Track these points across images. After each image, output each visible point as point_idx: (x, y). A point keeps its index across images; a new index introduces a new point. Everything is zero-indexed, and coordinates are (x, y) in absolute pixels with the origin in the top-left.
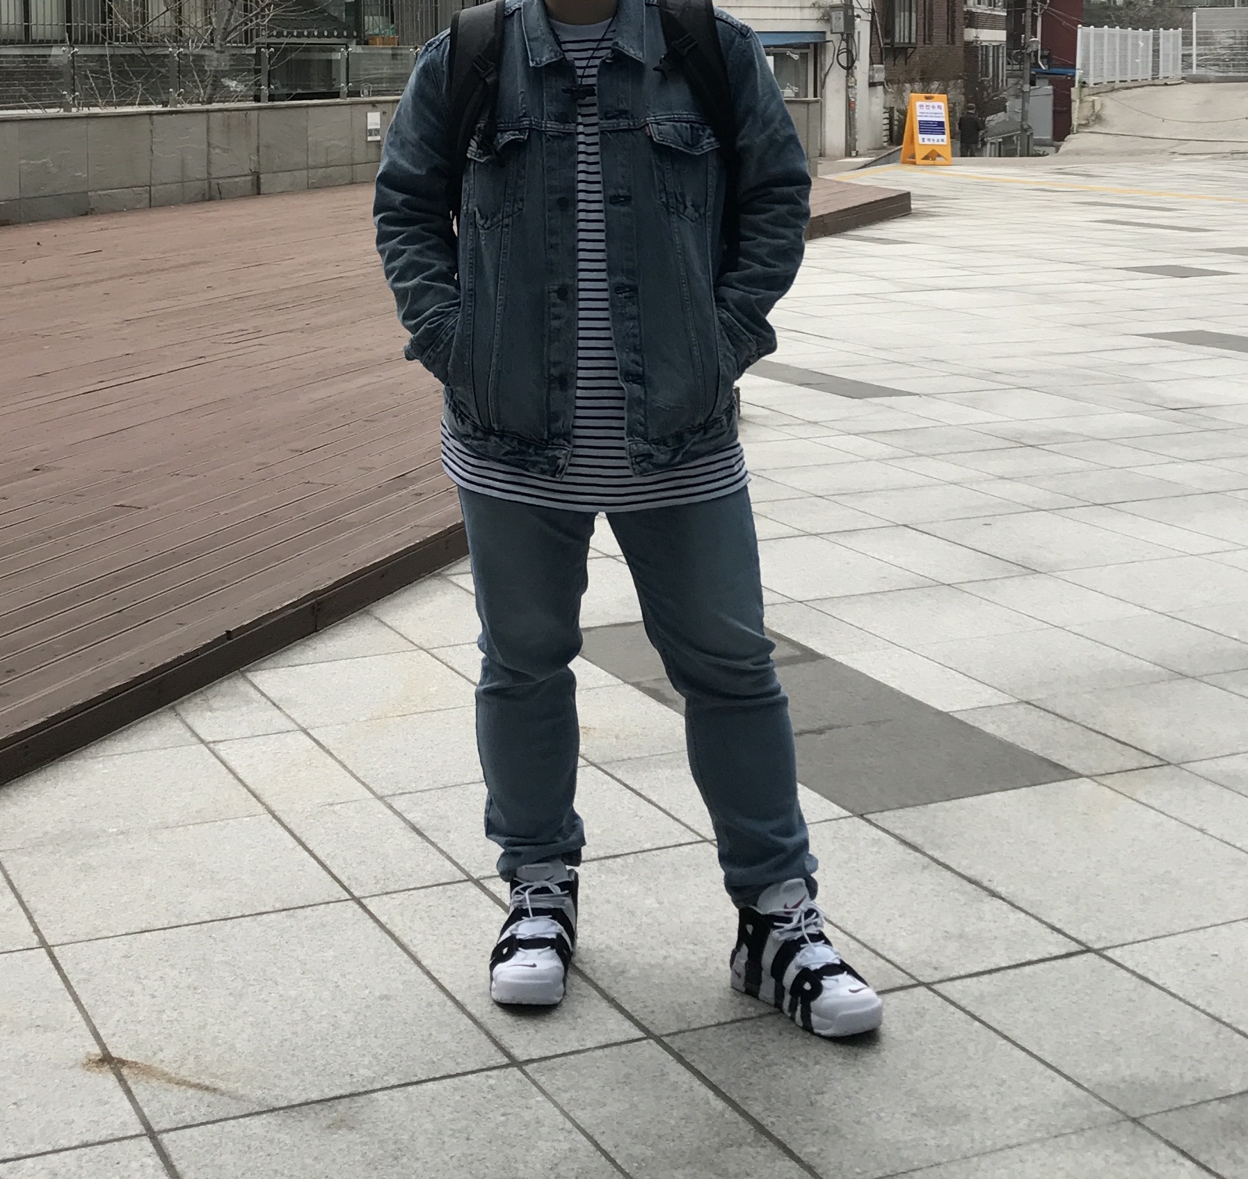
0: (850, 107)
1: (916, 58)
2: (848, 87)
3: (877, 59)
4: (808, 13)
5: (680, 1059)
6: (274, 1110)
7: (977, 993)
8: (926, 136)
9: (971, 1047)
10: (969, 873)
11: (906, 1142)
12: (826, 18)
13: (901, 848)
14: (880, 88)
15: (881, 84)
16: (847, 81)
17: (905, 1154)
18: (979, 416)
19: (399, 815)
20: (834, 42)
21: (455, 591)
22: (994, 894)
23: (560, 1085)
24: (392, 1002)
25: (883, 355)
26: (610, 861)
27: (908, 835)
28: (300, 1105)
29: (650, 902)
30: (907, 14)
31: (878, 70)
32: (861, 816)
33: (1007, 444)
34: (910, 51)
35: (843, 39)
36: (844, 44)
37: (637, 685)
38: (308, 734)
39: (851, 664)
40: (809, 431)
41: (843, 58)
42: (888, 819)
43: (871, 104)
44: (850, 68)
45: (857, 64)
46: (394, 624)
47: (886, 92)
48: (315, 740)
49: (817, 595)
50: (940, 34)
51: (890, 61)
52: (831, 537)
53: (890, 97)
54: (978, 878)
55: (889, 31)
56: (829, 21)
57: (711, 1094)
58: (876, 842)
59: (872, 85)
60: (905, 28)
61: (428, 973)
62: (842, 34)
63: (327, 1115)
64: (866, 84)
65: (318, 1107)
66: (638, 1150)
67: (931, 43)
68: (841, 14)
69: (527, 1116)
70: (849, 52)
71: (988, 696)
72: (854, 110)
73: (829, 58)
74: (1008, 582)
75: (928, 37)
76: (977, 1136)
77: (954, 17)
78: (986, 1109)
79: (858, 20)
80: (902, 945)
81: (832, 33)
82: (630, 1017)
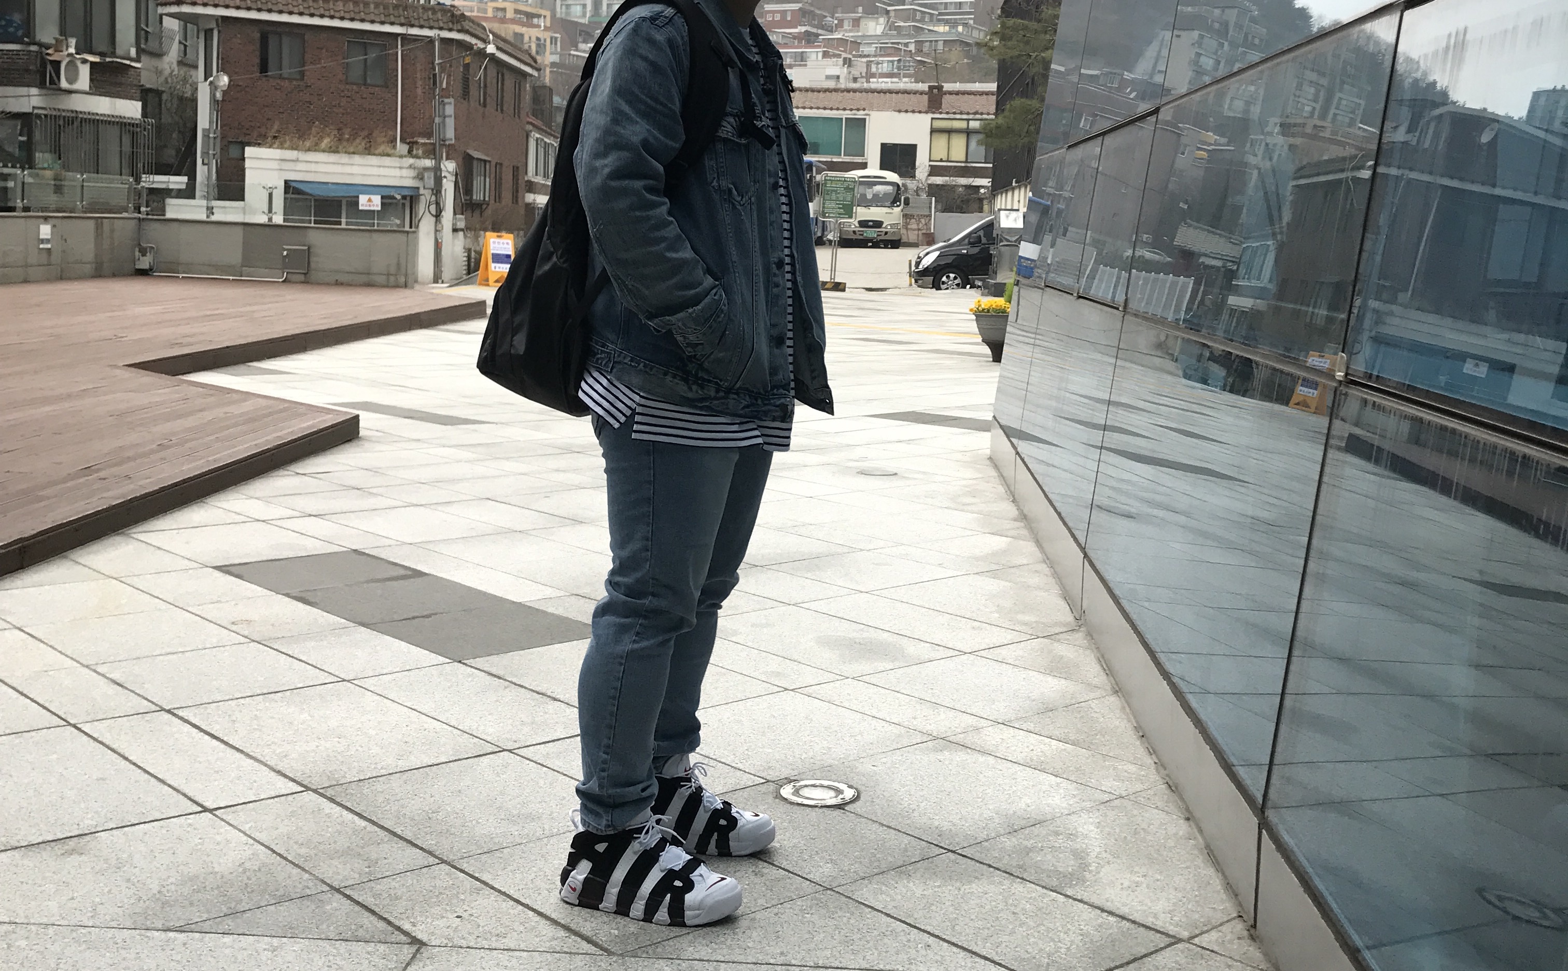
0: (438, 246)
1: (489, 212)
2: (436, 231)
3: (458, 210)
4: (405, 173)
5: (332, 800)
6: (16, 848)
7: (545, 753)
8: (498, 265)
9: (542, 782)
10: (537, 689)
11: (497, 834)
12: (420, 177)
13: (489, 678)
14: (461, 234)
15: (462, 230)
16: (436, 226)
17: (496, 840)
18: (539, 435)
19: (103, 675)
20: (426, 196)
21: (136, 543)
22: (555, 699)
23: (242, 820)
24: (108, 782)
25: (468, 400)
26: (272, 695)
27: (494, 671)
28: (38, 844)
29: (305, 716)
30: (482, 178)
31: (460, 220)
32: (460, 662)
33: (560, 451)
34: (484, 206)
35: (433, 194)
36: (434, 198)
37: (287, 595)
38: (23, 631)
39: (448, 578)
40: (414, 445)
41: (433, 208)
42: (479, 662)
43: (453, 245)
44: (438, 216)
45: (443, 213)
46: (87, 563)
47: (465, 237)
48: (28, 634)
49: (424, 539)
50: (507, 196)
51: (469, 213)
52: (432, 507)
53: (468, 240)
54: (544, 691)
55: (468, 191)
56: (422, 179)
57: (356, 818)
58: (470, 675)
59: (455, 230)
60: (481, 190)
61: (134, 764)
62: (432, 190)
63: (59, 848)
64: (451, 230)
65: (54, 844)
66: (303, 851)
67: (500, 202)
68: (432, 175)
69: (218, 838)
70: (438, 204)
71: (549, 592)
72: (441, 249)
73: (422, 207)
74: (562, 529)
75: (498, 197)
76: (547, 827)
77: (517, 183)
78: (552, 813)
79: (444, 180)
80: (491, 730)
81: (424, 188)
82: (294, 780)
